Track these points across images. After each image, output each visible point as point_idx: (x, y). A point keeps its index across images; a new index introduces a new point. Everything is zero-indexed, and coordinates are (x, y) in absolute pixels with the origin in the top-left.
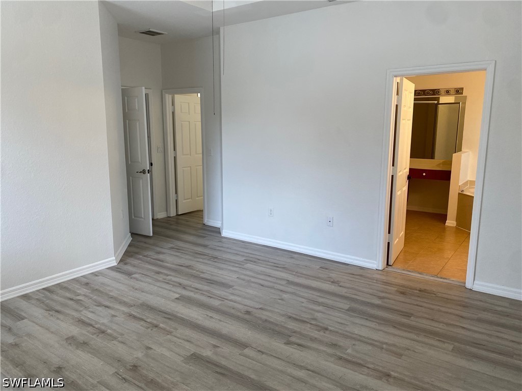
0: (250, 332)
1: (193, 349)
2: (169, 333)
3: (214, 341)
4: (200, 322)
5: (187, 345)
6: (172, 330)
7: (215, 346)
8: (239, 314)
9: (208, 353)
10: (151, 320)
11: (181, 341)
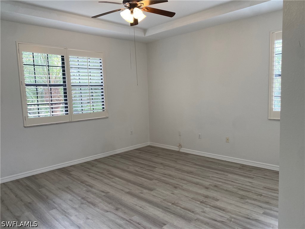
0: (122, 198)
1: (152, 193)
2: (164, 200)
3: (142, 195)
4: (148, 204)
5: (155, 194)
6: (164, 201)
7: (142, 193)
8: (123, 209)
9: (145, 191)
10: (178, 208)
11: (158, 196)
